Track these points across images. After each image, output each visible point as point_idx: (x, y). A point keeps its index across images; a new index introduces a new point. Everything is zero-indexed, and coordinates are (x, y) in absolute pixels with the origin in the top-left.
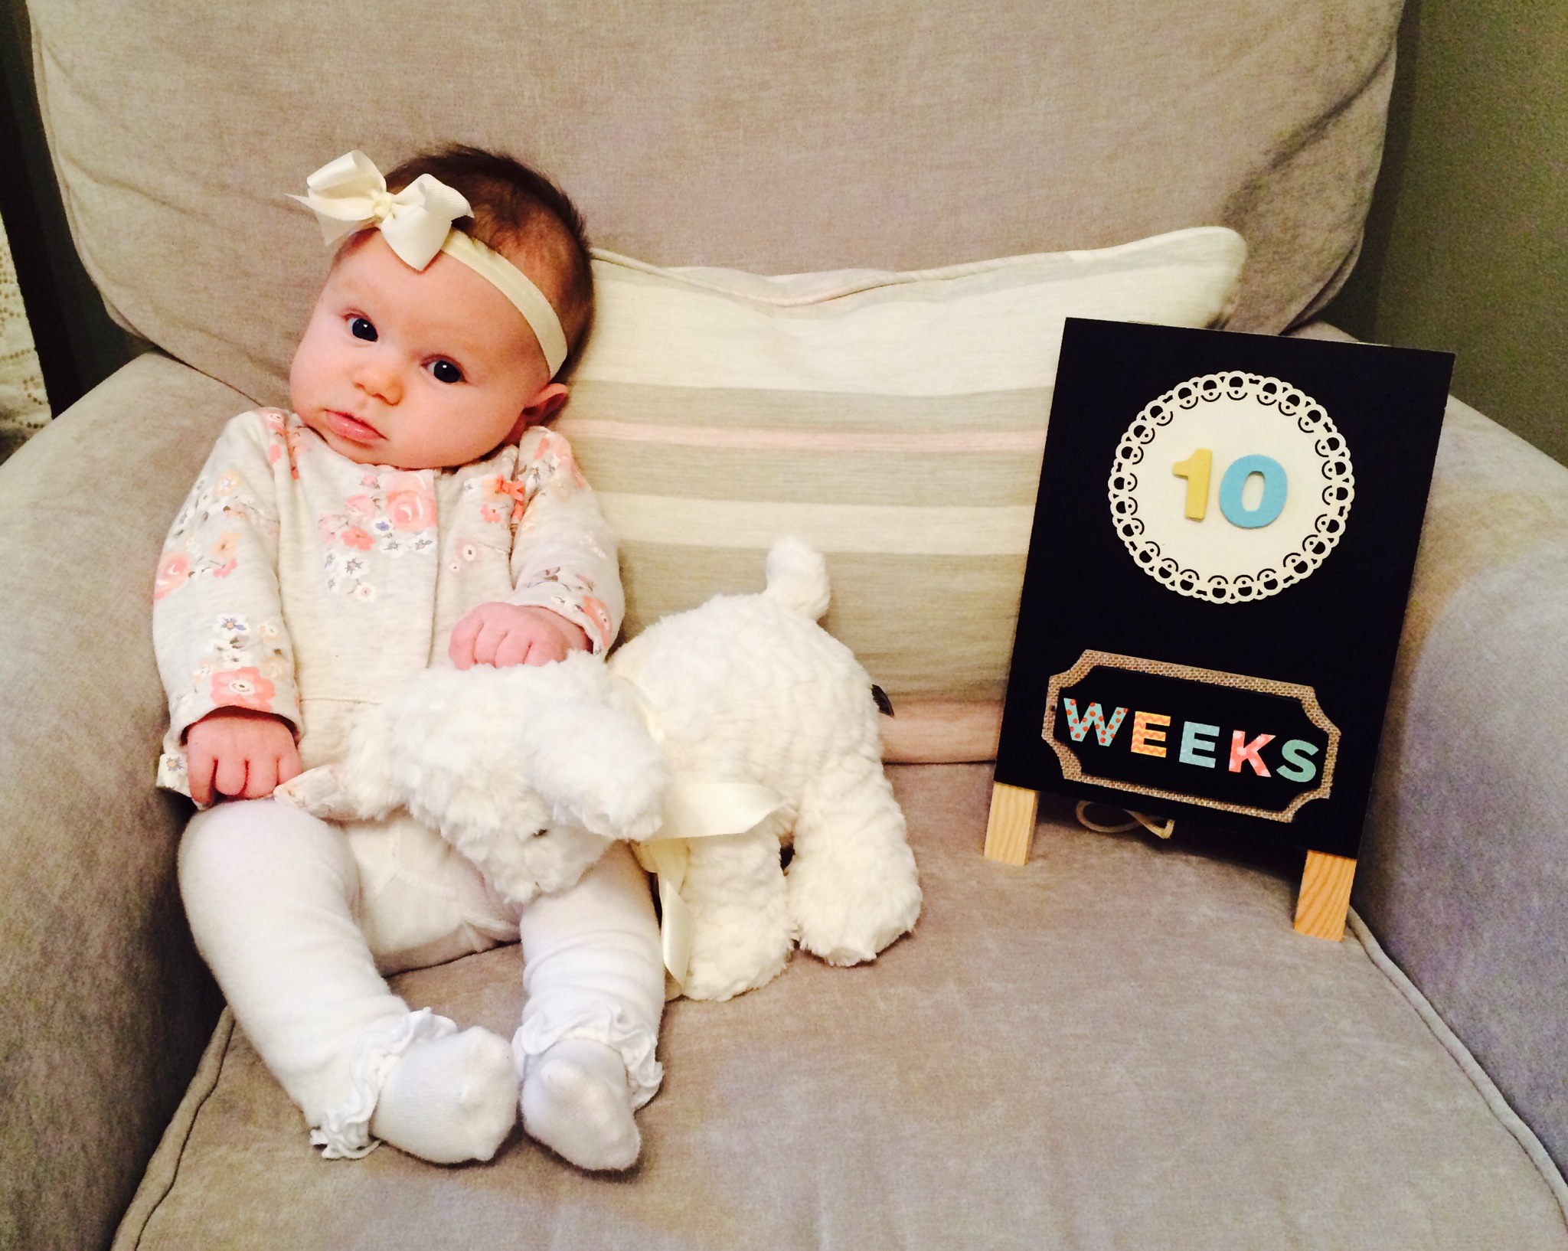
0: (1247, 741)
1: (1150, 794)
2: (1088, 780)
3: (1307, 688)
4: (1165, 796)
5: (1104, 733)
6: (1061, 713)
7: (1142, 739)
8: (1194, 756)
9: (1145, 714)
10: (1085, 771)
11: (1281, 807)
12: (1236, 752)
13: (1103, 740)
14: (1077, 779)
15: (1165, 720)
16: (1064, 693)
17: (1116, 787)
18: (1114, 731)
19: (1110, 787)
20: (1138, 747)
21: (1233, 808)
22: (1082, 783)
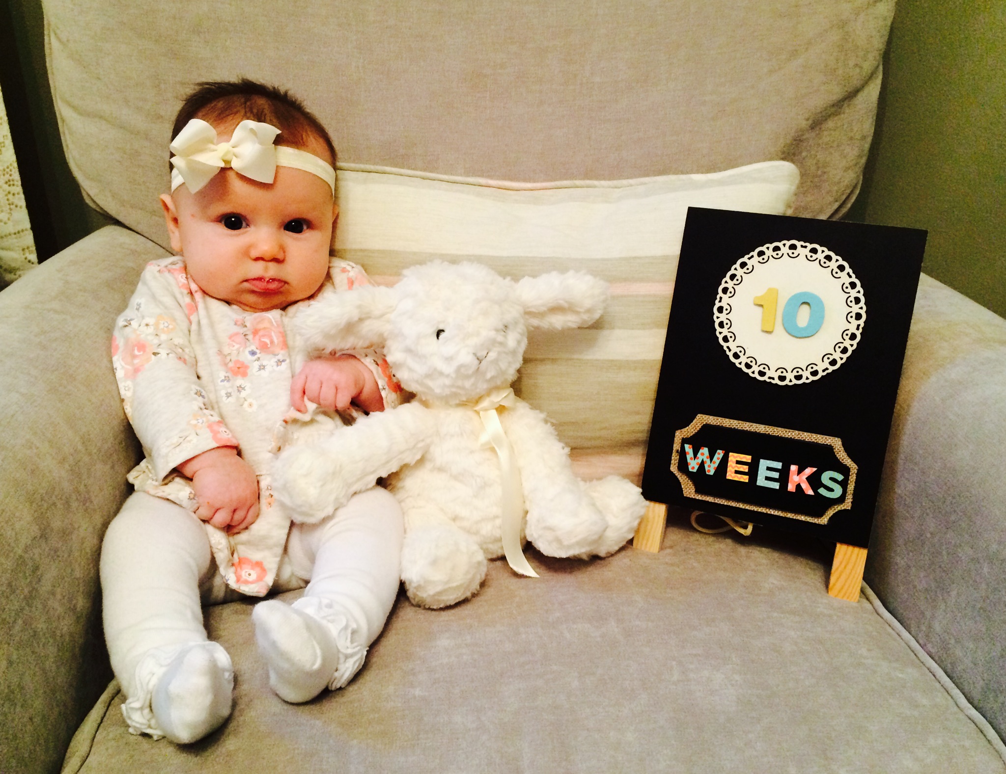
0: (800, 472)
1: (738, 506)
2: (699, 497)
3: (836, 439)
4: (748, 507)
5: (709, 466)
6: (682, 454)
7: (733, 470)
8: (766, 481)
9: (736, 455)
10: (698, 491)
11: (820, 515)
12: (792, 479)
13: (709, 471)
14: (692, 496)
15: (748, 458)
16: (684, 441)
17: (716, 501)
18: (716, 465)
19: (713, 501)
20: (731, 475)
21: (790, 515)
22: (695, 499)
